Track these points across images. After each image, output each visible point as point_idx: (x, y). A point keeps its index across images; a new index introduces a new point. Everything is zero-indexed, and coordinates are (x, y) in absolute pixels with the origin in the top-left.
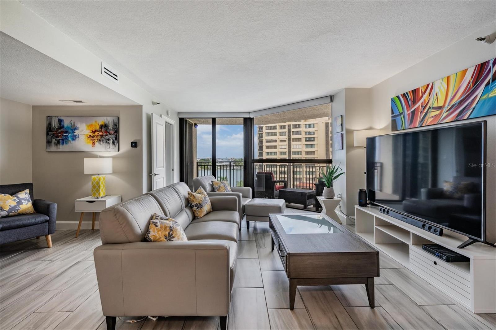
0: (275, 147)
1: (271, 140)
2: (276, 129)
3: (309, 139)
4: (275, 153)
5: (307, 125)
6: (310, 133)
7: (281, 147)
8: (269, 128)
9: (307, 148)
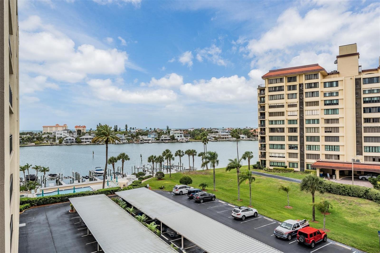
0: (282, 114)
1: (275, 105)
2: (283, 90)
3: (330, 103)
4: (282, 122)
5: (327, 84)
6: (331, 94)
7: (289, 113)
8: (273, 89)
9: (327, 114)
